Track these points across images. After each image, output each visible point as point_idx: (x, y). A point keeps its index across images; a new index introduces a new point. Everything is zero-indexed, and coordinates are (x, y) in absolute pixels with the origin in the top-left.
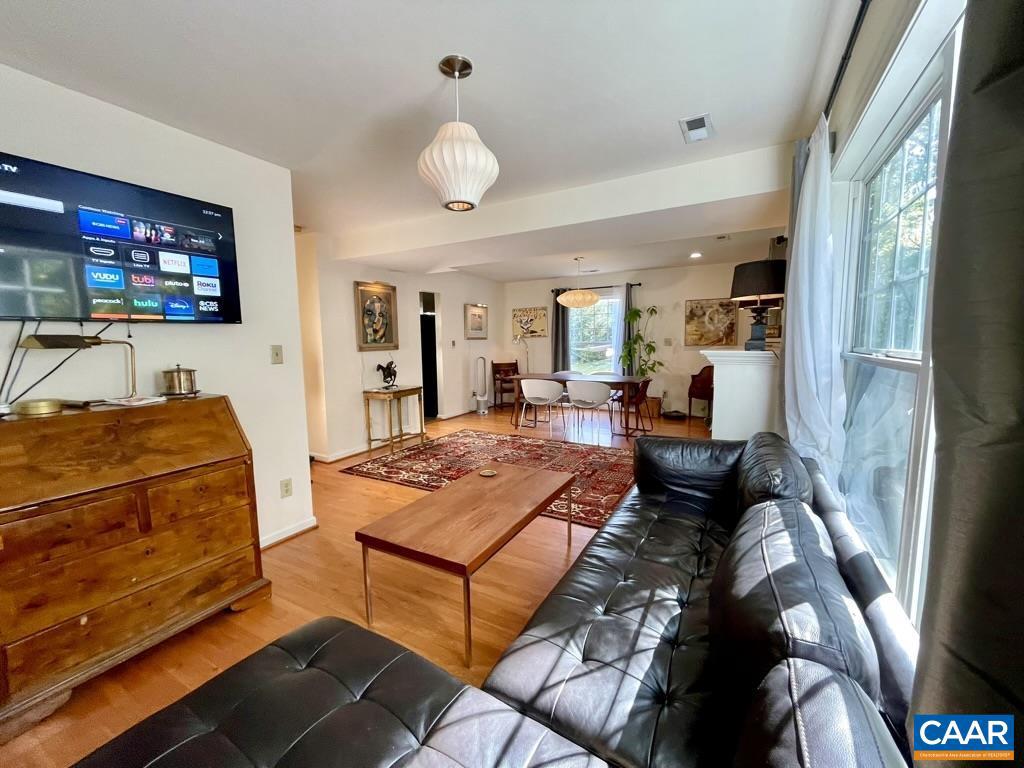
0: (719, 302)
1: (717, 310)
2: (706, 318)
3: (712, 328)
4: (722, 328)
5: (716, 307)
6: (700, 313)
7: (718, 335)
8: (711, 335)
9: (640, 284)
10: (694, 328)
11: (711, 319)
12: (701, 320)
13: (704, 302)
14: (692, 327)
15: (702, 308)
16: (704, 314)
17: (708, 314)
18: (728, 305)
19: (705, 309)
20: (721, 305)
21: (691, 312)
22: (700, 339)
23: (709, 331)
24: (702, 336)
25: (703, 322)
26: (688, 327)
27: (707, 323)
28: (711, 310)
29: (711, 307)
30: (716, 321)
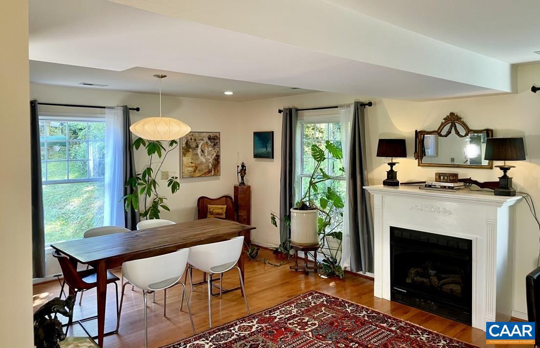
0: (208, 135)
1: (207, 143)
2: (199, 151)
3: (204, 161)
4: (211, 160)
5: (206, 140)
6: (194, 145)
7: (208, 166)
8: (203, 167)
9: (138, 109)
10: (190, 161)
11: (202, 151)
12: (195, 152)
13: (197, 134)
14: (187, 160)
15: (195, 140)
16: (197, 146)
17: (200, 146)
18: (214, 139)
19: (197, 141)
20: (209, 138)
21: (187, 143)
22: (195, 171)
23: (202, 163)
24: (196, 168)
25: (197, 154)
26: (184, 158)
27: (200, 155)
28: (202, 142)
29: (202, 139)
30: (206, 154)
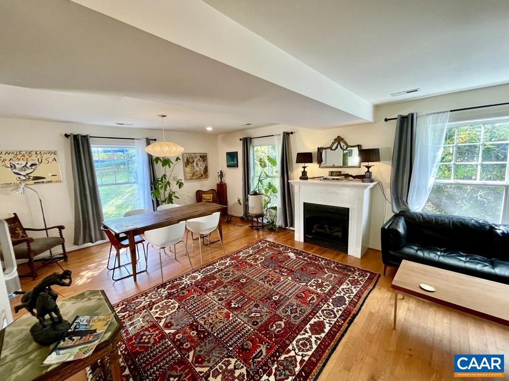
0: (200, 155)
1: (199, 159)
2: (195, 164)
4: (202, 169)
5: (199, 158)
6: (191, 161)
7: (201, 173)
8: (198, 173)
9: (155, 140)
10: (190, 170)
11: (197, 164)
12: (192, 165)
13: (193, 154)
14: (188, 169)
15: (192, 158)
16: (194, 161)
17: (195, 161)
18: (204, 157)
19: (194, 159)
20: (201, 157)
21: (187, 160)
22: (193, 176)
23: (197, 171)
24: (194, 174)
25: (194, 166)
26: (186, 169)
28: (196, 159)
29: (196, 157)
30: (199, 166)
